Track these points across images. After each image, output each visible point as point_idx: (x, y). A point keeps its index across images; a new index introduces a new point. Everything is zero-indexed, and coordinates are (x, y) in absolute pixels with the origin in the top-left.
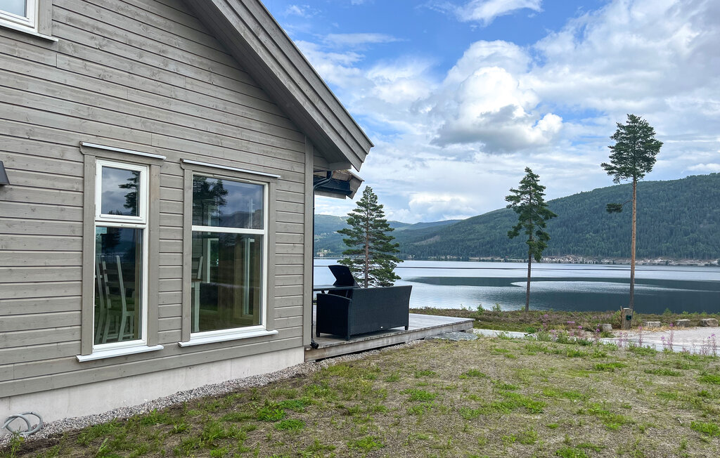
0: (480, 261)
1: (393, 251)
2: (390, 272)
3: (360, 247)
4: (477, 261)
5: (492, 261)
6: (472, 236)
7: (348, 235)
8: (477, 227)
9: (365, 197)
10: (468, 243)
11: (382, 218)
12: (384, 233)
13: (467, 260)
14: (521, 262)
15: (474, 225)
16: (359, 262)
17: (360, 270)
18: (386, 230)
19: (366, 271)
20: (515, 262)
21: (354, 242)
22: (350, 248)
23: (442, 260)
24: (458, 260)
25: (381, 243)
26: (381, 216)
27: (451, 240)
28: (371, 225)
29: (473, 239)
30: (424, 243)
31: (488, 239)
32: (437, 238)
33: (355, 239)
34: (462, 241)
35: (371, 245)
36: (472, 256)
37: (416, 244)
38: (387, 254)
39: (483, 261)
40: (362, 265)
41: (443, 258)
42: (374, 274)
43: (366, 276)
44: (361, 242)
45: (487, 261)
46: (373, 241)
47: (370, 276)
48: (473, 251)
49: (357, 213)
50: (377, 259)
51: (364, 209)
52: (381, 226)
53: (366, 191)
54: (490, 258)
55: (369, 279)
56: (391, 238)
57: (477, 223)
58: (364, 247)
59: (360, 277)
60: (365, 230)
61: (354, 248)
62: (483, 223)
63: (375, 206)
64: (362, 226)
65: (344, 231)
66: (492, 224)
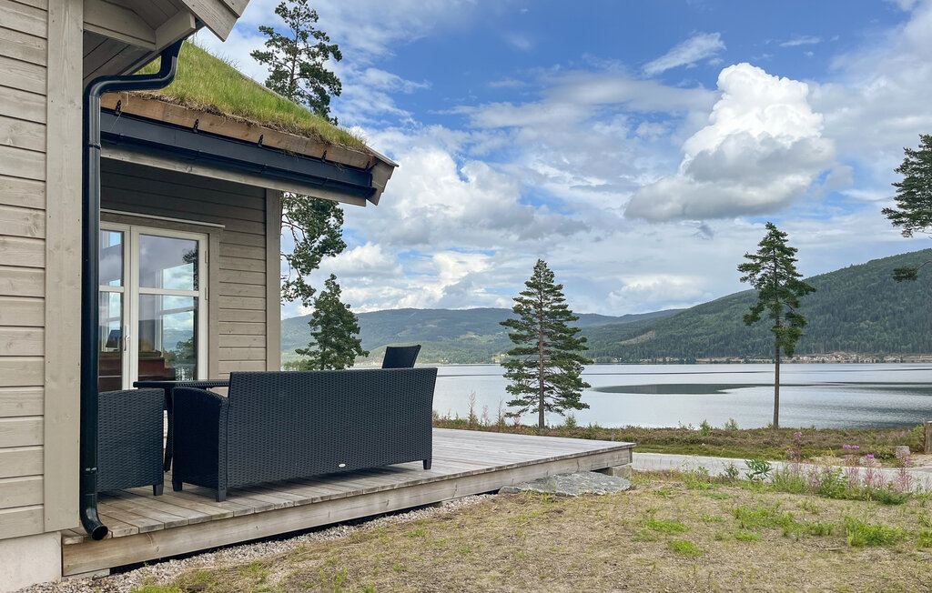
0: (711, 363)
1: (579, 349)
2: (574, 378)
3: (533, 344)
4: (707, 363)
5: (728, 362)
6: (700, 330)
7: (515, 328)
8: (706, 317)
9: (538, 274)
10: (694, 340)
11: (562, 303)
12: (565, 323)
13: (694, 362)
14: (768, 362)
15: (702, 316)
16: (532, 365)
17: (534, 376)
18: (568, 320)
19: (543, 378)
20: (760, 362)
21: (523, 338)
22: (518, 346)
23: (660, 363)
24: (681, 362)
25: (561, 338)
26: (560, 300)
27: (671, 336)
28: (546, 313)
29: (701, 334)
30: (633, 341)
31: (721, 333)
32: (651, 335)
33: (525, 333)
34: (686, 337)
35: (547, 340)
36: (700, 357)
37: (622, 343)
38: (570, 352)
39: (716, 362)
40: (535, 370)
41: (661, 360)
42: (553, 382)
43: (542, 384)
44: (532, 337)
45: (720, 363)
46: (550, 335)
47: (548, 384)
48: (701, 350)
49: (526, 298)
50: (556, 361)
51: (535, 290)
52: (561, 314)
53: (538, 266)
54: (724, 359)
55: (545, 389)
56: (575, 330)
57: (706, 313)
58: (538, 344)
59: (532, 386)
60: (538, 321)
61: (524, 345)
62: (714, 312)
63: (551, 286)
64: (534, 315)
65: (509, 323)
66: (726, 312)
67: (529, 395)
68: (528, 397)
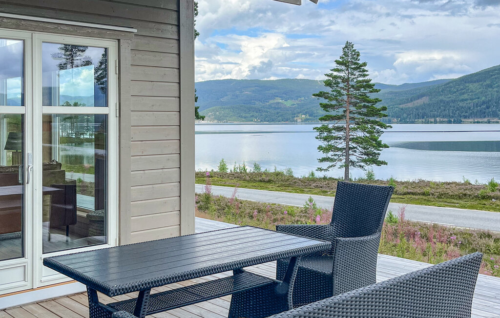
0: (474, 123)
1: (380, 116)
2: (375, 140)
3: (340, 112)
4: (471, 123)
6: (466, 96)
7: (326, 98)
8: (471, 86)
9: (346, 54)
10: (461, 104)
11: (366, 78)
12: (368, 95)
13: (460, 122)
15: (467, 85)
16: (339, 129)
17: (340, 138)
18: (371, 92)
19: (347, 139)
21: (332, 106)
22: (327, 114)
23: (431, 123)
24: (450, 122)
25: (364, 106)
26: (365, 76)
27: (441, 101)
28: (353, 86)
29: (466, 100)
30: (410, 105)
31: (483, 98)
32: (425, 100)
33: (334, 102)
34: (454, 101)
35: (353, 108)
36: (465, 117)
37: (401, 106)
38: (372, 119)
39: (478, 122)
40: (342, 133)
41: (433, 120)
42: (357, 143)
43: (347, 144)
44: (340, 106)
45: (482, 122)
46: (355, 105)
47: (352, 144)
48: (466, 112)
49: (335, 73)
50: (360, 125)
51: (343, 67)
52: (365, 87)
53: (346, 47)
55: (350, 148)
56: (377, 101)
57: (471, 82)
58: (345, 111)
59: (340, 146)
60: (345, 92)
61: (333, 113)
62: (478, 81)
63: (357, 64)
64: (341, 88)
65: (320, 95)
66: (488, 82)
67: (337, 153)
68: (335, 155)
